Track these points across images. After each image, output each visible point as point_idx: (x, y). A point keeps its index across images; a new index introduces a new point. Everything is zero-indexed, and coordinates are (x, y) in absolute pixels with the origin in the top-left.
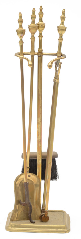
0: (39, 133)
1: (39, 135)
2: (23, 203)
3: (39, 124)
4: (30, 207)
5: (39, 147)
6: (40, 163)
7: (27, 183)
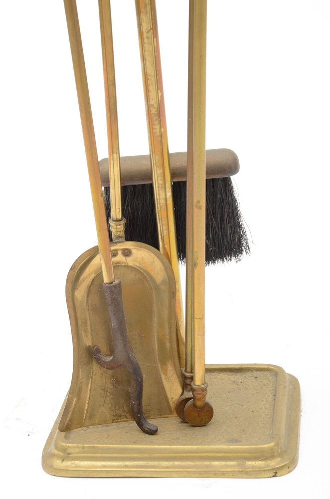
0: (152, 80)
1: (152, 88)
2: (109, 359)
3: (146, 40)
4: (136, 372)
5: (158, 137)
6: (166, 200)
7: (115, 286)
